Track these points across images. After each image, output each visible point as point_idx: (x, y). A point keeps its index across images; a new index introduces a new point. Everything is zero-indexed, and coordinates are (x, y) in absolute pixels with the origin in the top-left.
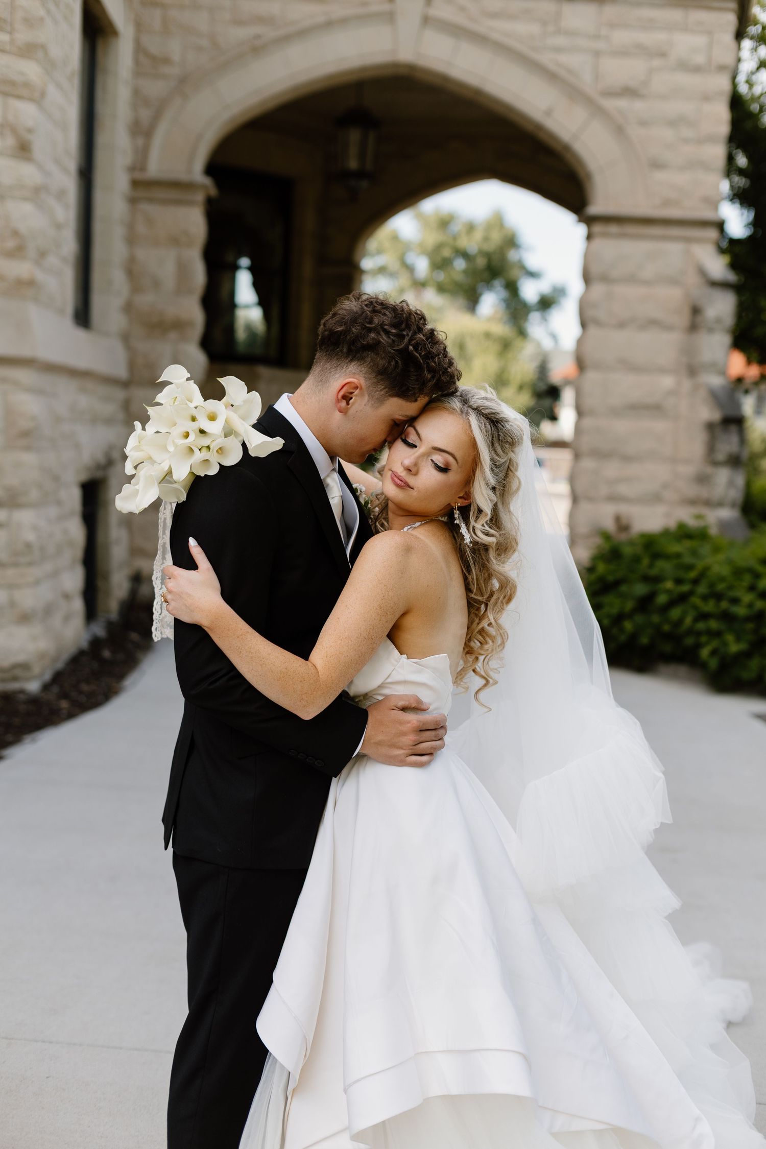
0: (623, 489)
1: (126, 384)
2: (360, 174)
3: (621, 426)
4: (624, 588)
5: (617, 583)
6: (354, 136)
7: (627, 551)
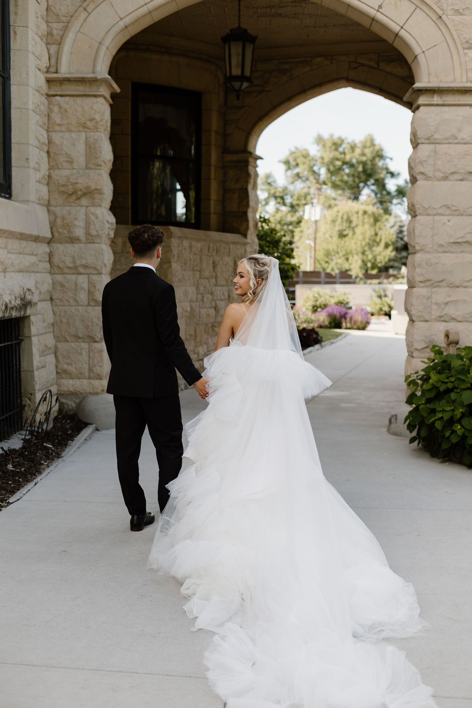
0: (451, 311)
1: (49, 242)
2: (242, 78)
3: (448, 260)
4: (453, 396)
5: (448, 391)
6: (236, 49)
7: (456, 364)
